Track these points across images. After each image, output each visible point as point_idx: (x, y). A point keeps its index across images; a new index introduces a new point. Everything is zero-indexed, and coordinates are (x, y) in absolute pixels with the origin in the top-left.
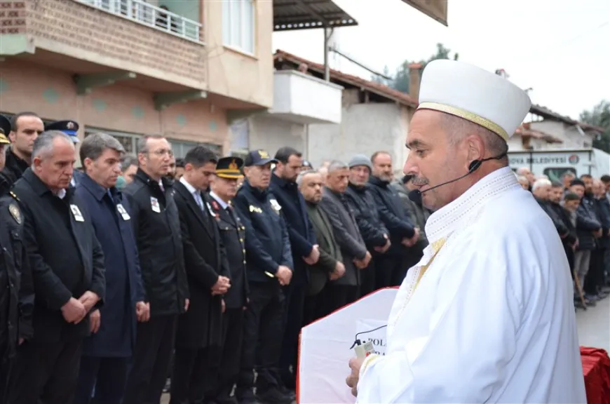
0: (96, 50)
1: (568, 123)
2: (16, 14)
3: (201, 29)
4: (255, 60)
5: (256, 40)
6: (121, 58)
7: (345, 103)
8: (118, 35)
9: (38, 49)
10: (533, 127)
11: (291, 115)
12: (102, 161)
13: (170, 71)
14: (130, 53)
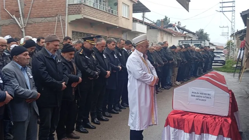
0: (96, 18)
1: (193, 34)
2: (79, 10)
3: (117, 13)
4: (129, 19)
5: (129, 15)
6: (101, 19)
7: (148, 29)
8: (100, 14)
9: (84, 17)
10: (187, 34)
11: (136, 32)
12: (111, 45)
13: (111, 22)
14: (103, 18)
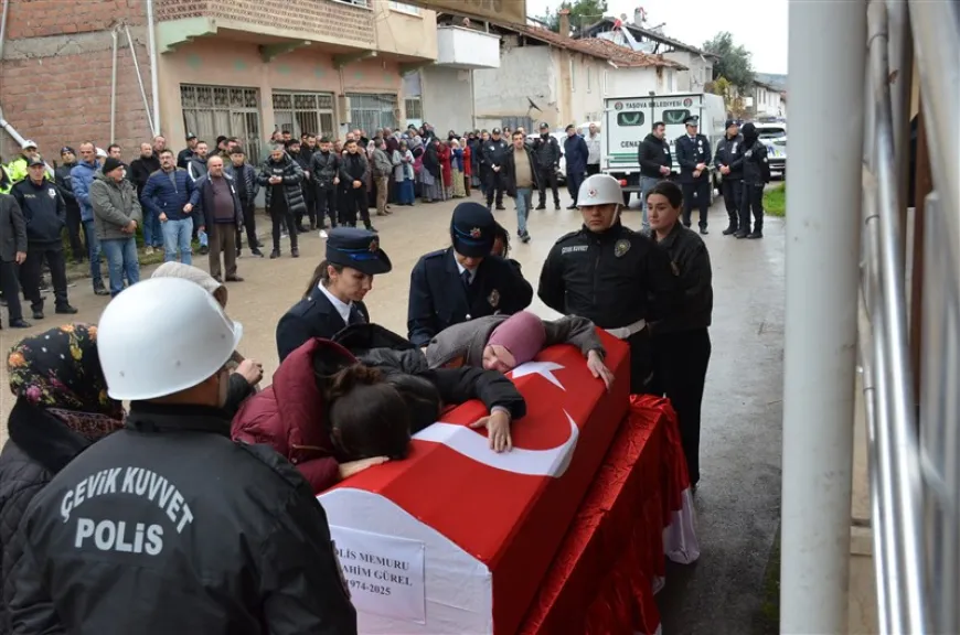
0: (273, 25)
1: (694, 53)
4: (421, 19)
6: (296, 29)
7: (503, 49)
8: (292, 8)
9: (219, 28)
10: (667, 56)
11: (455, 64)
13: (342, 36)
14: (304, 23)
